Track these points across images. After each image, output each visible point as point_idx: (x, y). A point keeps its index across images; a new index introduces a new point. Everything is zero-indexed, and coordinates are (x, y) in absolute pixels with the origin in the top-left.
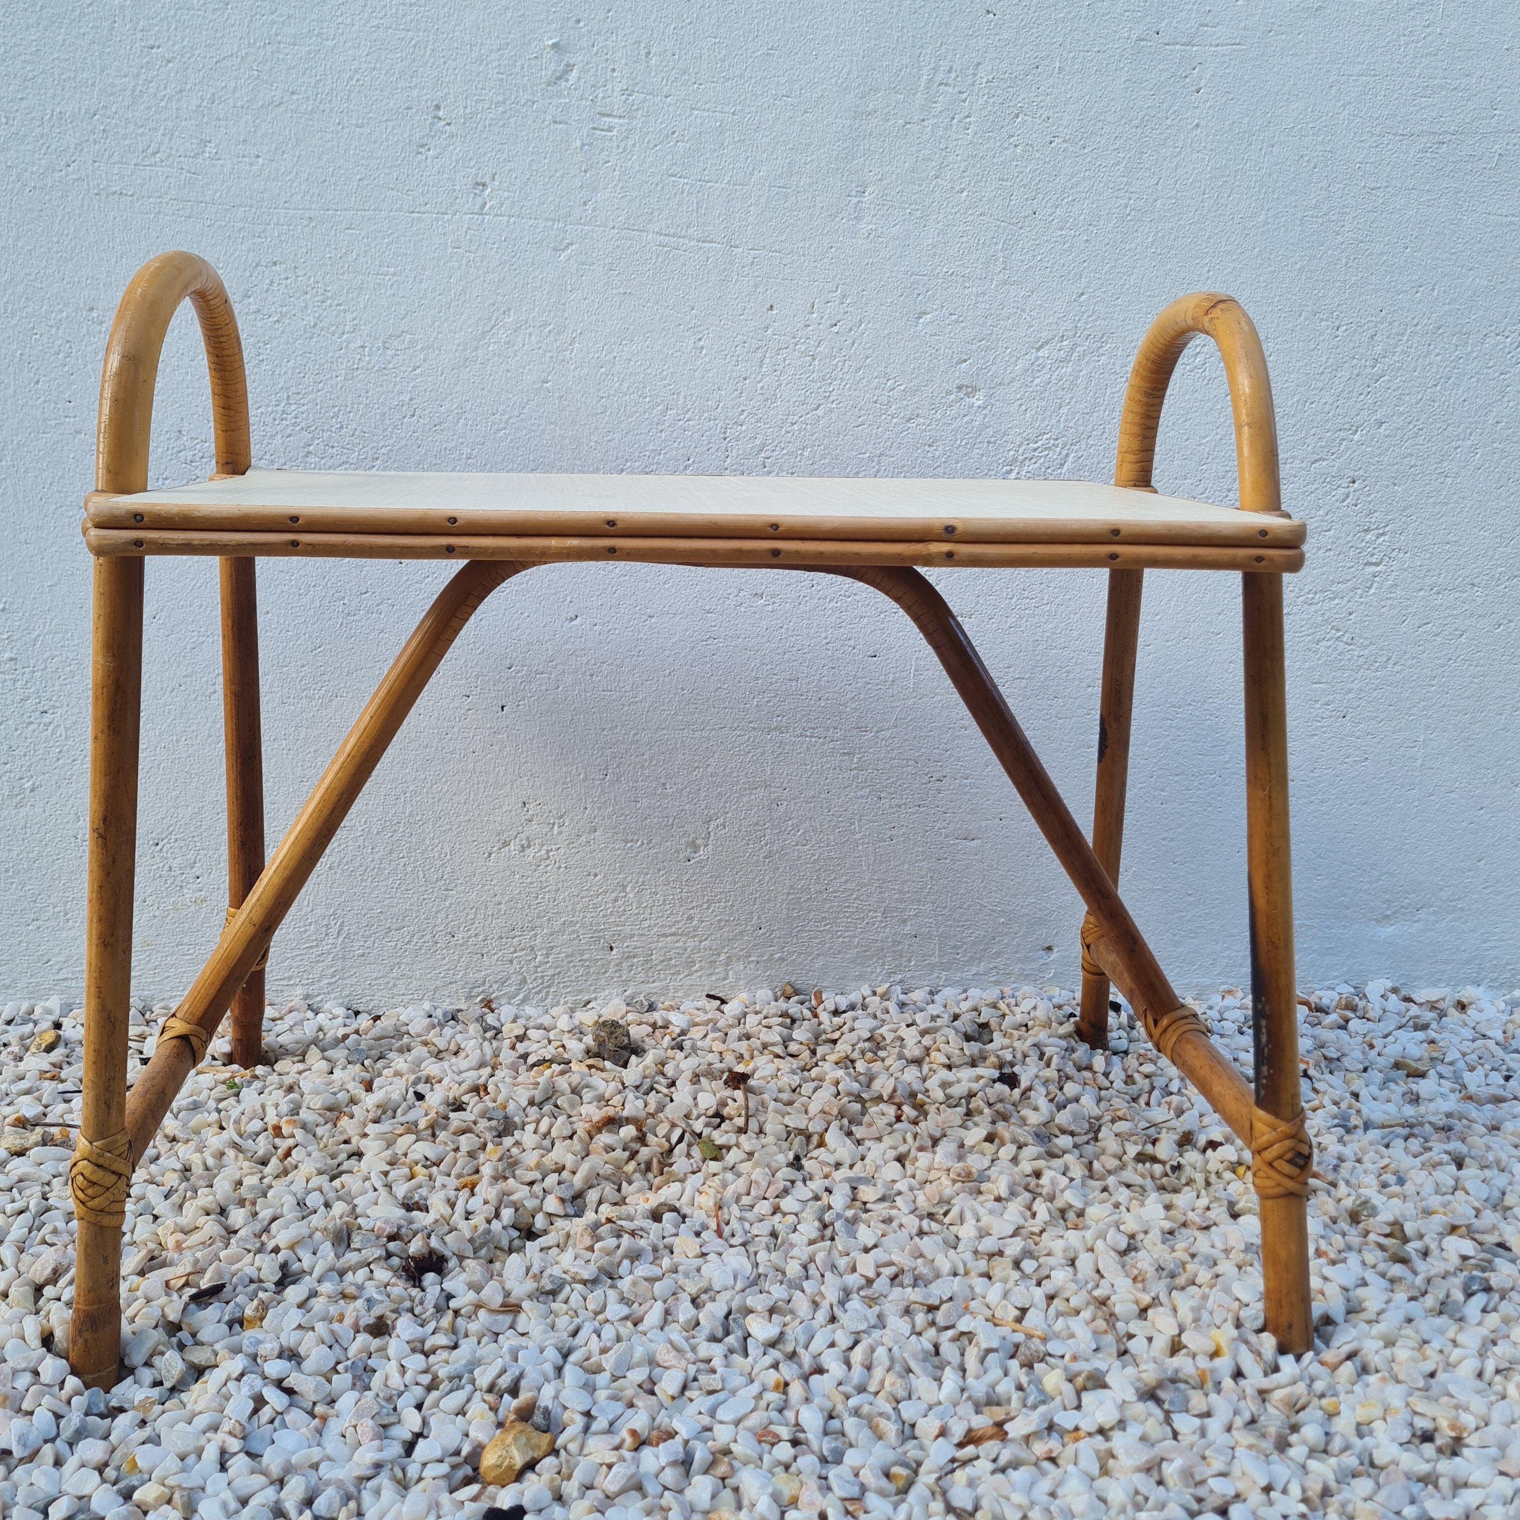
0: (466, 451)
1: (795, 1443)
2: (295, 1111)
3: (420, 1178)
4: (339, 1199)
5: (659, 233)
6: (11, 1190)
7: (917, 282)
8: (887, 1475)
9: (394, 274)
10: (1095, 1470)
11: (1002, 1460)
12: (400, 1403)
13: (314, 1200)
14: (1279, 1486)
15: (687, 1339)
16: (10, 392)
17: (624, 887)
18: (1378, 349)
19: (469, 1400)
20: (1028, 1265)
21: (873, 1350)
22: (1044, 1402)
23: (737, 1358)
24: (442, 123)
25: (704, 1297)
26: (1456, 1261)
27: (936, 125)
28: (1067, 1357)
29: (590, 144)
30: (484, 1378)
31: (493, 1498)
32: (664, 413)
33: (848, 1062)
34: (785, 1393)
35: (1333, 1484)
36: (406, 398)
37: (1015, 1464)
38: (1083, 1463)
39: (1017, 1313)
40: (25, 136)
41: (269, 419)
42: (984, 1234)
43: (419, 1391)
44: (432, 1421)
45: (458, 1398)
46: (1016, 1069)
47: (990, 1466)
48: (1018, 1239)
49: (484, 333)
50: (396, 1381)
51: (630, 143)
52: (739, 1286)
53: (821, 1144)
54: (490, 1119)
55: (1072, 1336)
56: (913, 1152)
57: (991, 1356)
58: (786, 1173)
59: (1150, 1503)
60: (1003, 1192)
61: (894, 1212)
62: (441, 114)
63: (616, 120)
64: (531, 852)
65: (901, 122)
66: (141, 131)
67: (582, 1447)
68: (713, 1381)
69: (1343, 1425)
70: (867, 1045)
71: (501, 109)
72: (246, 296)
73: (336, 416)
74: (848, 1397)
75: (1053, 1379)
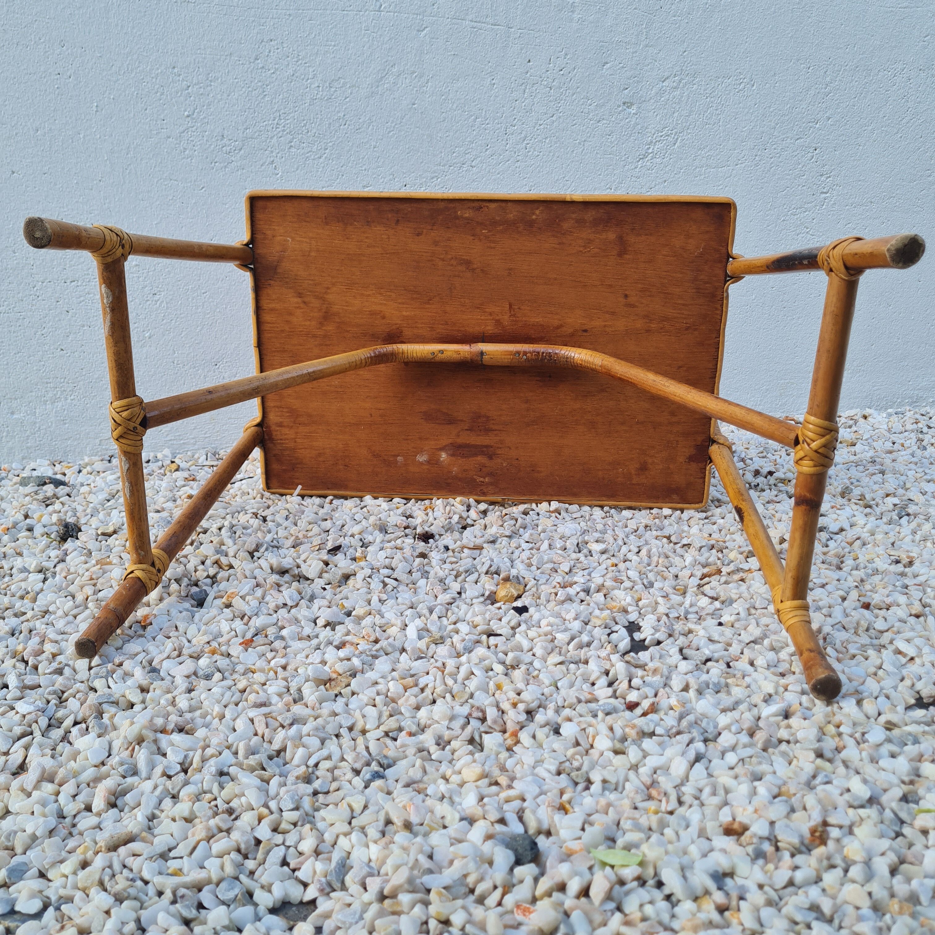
0: (373, 143)
5: (472, 21)
7: (602, 46)
8: (675, 589)
9: (334, 46)
11: (722, 581)
12: (447, 582)
14: (843, 579)
15: (564, 553)
16: (132, 115)
18: (828, 79)
19: (479, 577)
21: (649, 552)
22: (732, 562)
23: (590, 558)
25: (564, 538)
26: (891, 507)
28: (736, 547)
30: (482, 569)
31: (512, 604)
32: (475, 120)
34: (617, 567)
35: (864, 578)
36: (341, 114)
37: (728, 582)
38: (757, 580)
39: (707, 535)
41: (270, 128)
43: (453, 576)
44: (465, 586)
45: (474, 576)
47: (718, 583)
49: (382, 78)
50: (441, 574)
55: (735, 541)
57: (703, 549)
67: (539, 589)
68: (584, 566)
69: (862, 561)
72: (256, 59)
73: (305, 125)
74: (645, 567)
75: (733, 554)
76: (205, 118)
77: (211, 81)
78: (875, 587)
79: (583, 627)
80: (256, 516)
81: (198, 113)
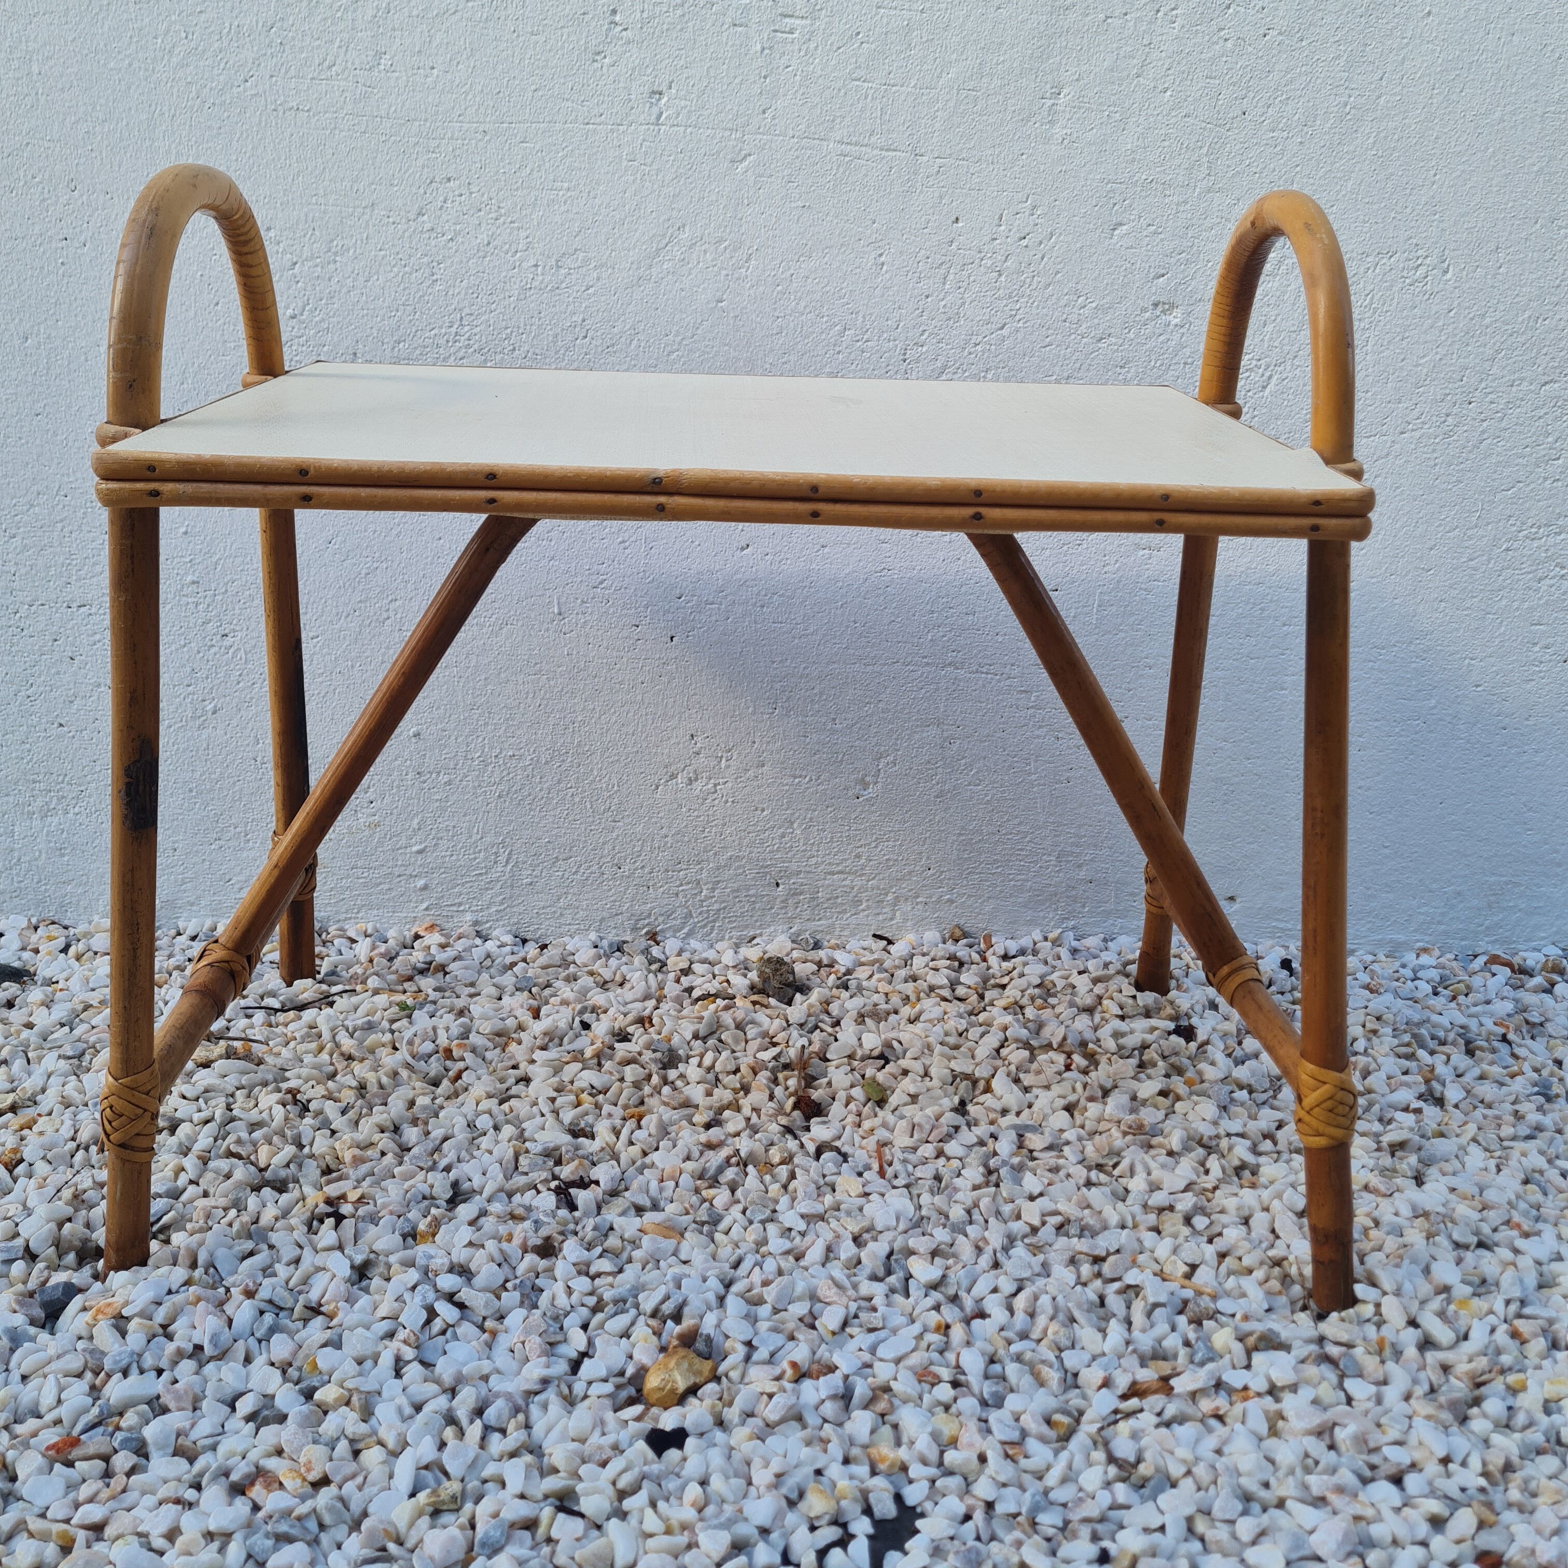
1: (955, 1384)
2: (465, 1035)
3: (586, 1106)
4: (508, 1122)
5: (841, 142)
6: (197, 1099)
7: (1113, 190)
8: (1048, 1422)
9: (568, 190)
10: (1263, 1429)
11: (1168, 1415)
12: (567, 1323)
13: (484, 1122)
14: (1459, 1458)
15: (848, 1277)
16: (191, 313)
17: (792, 823)
19: (633, 1324)
20: (1200, 1222)
21: (1036, 1298)
22: (1211, 1360)
23: (898, 1298)
24: (619, 28)
25: (866, 1236)
27: (1139, 19)
28: (1238, 1317)
29: (770, 48)
30: (648, 1302)
31: (656, 1420)
32: (842, 333)
33: (1016, 1008)
34: (946, 1335)
35: (1515, 1460)
36: (578, 318)
37: (1181, 1419)
38: (1250, 1423)
39: (1186, 1269)
40: (204, 51)
41: (442, 341)
42: (1154, 1187)
44: (598, 1342)
45: (621, 1321)
46: (1195, 1021)
47: (1155, 1420)
48: (1190, 1194)
49: (658, 250)
50: (563, 1301)
51: (812, 45)
52: (902, 1227)
53: (988, 1090)
54: (654, 1051)
55: (1244, 1295)
56: (1083, 1102)
57: (1158, 1311)
58: (950, 1118)
59: (1321, 1467)
60: (1176, 1146)
61: (1061, 1161)
62: (617, 18)
63: (798, 22)
64: (698, 785)
65: (1102, 16)
66: (317, 43)
67: (743, 1376)
68: (875, 1319)
69: (1530, 1401)
70: (1037, 991)
71: (679, 12)
72: (421, 214)
73: (508, 338)
74: (1009, 1343)
75: (1223, 1337)
76: (323, 320)
77: (336, 254)
78: (1534, 1495)
79: (779, 1516)
80: (294, 1096)
81: (311, 311)
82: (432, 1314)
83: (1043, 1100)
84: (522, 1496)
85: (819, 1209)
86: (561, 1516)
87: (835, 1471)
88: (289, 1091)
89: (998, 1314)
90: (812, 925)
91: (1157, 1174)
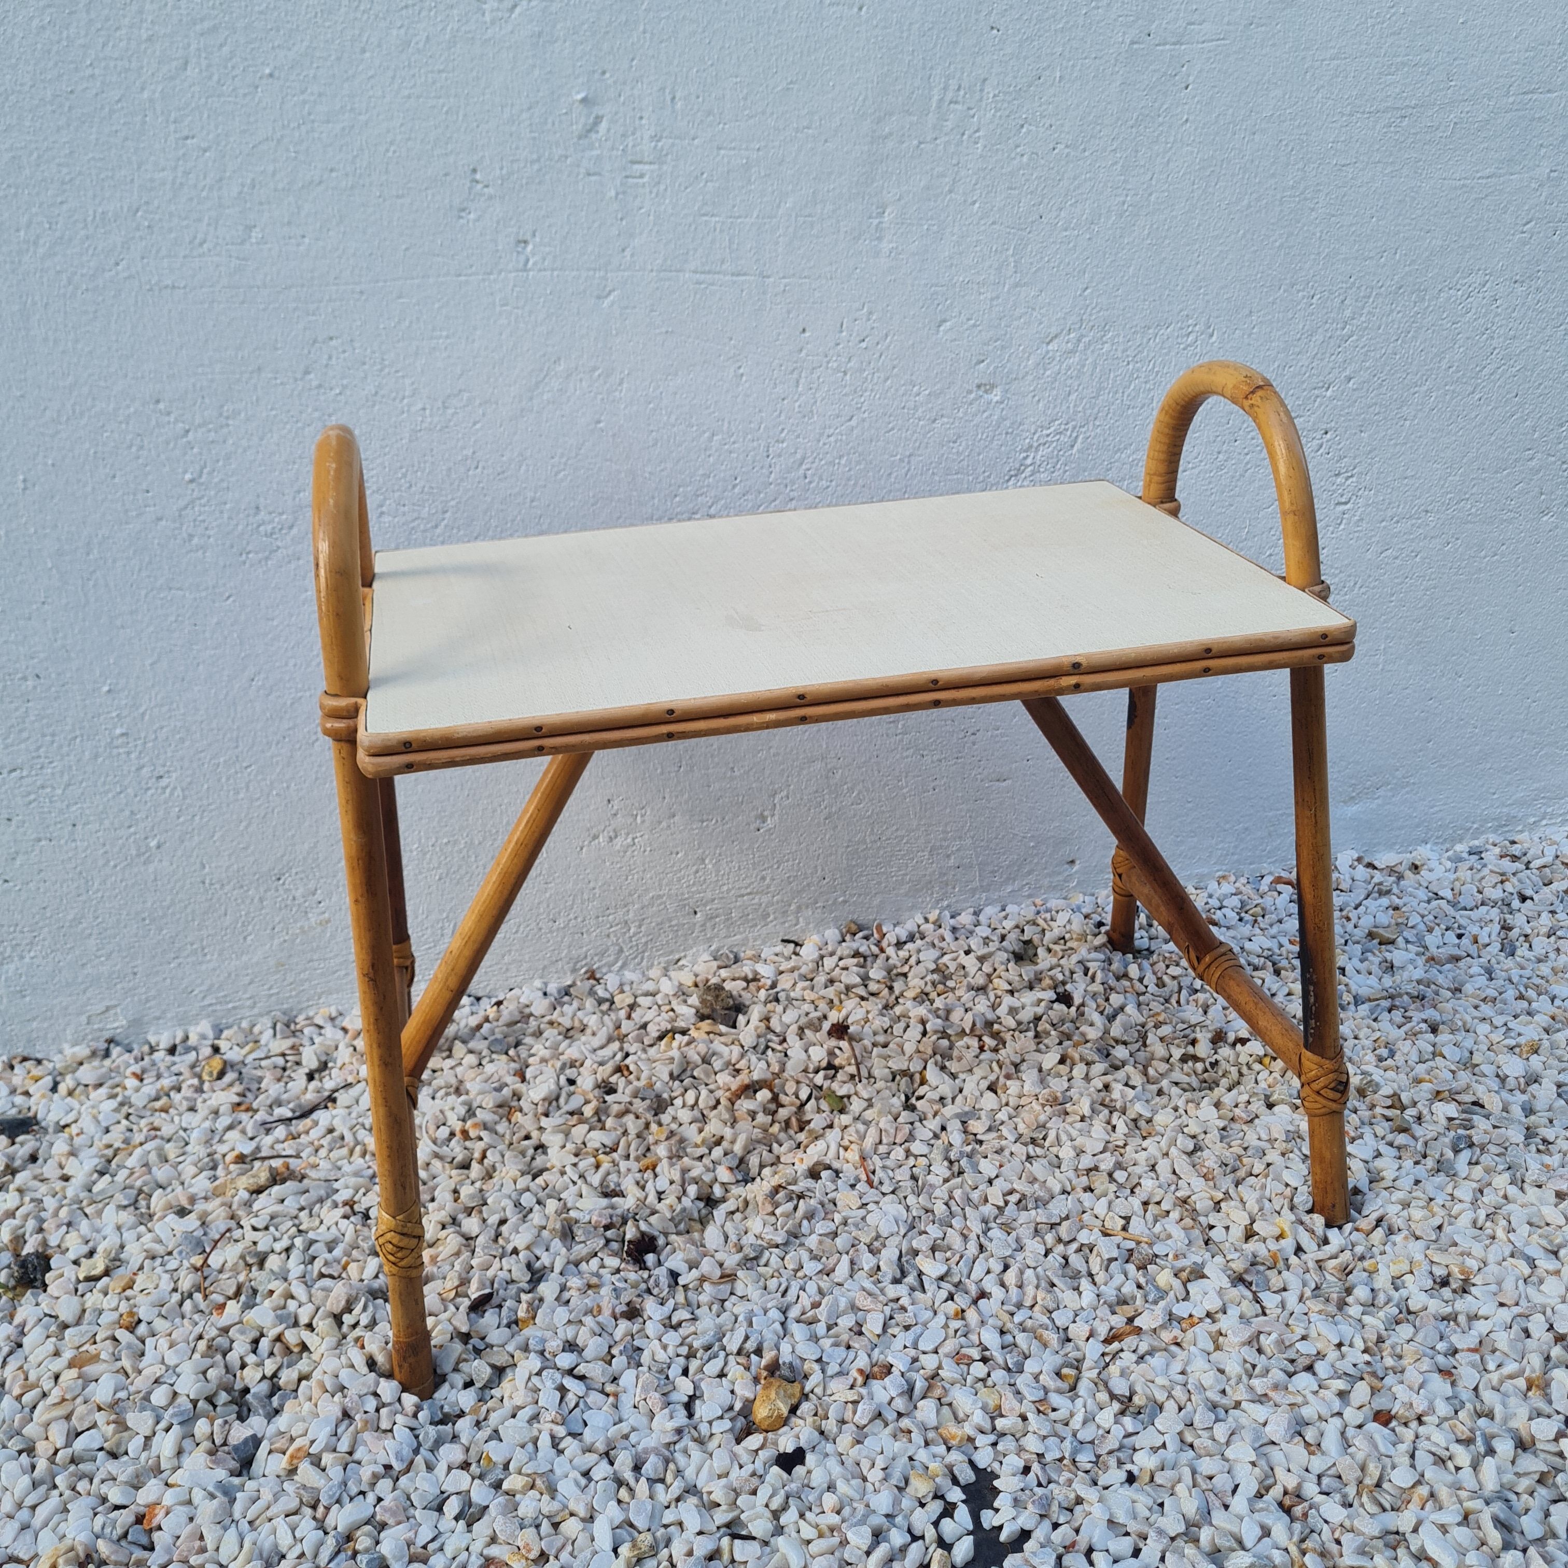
0: (530, 494)
1: (984, 1360)
2: (471, 1112)
3: (605, 1166)
4: (550, 1197)
5: (695, 272)
7: (936, 293)
8: (1058, 1374)
9: (447, 337)
10: (1211, 1347)
11: (1142, 1350)
12: (671, 1375)
13: (527, 1200)
14: (1347, 1343)
15: (874, 1283)
16: (89, 489)
17: (703, 860)
18: (1348, 313)
19: (726, 1364)
20: (1120, 1176)
21: (1022, 1273)
22: (1162, 1298)
23: (918, 1295)
24: (479, 186)
25: (876, 1244)
26: (1444, 1122)
27: (948, 143)
28: (1171, 1256)
29: (624, 193)
30: (733, 1347)
31: (776, 1444)
32: (710, 439)
33: (923, 997)
34: (963, 1319)
35: (1384, 1333)
36: (469, 452)
37: (1151, 1353)
38: (1201, 1345)
39: (1123, 1222)
40: (70, 240)
42: (1080, 1152)
43: (682, 1360)
44: (703, 1385)
45: (715, 1364)
46: (1069, 987)
47: (1134, 1357)
48: (1108, 1154)
49: (537, 384)
50: (661, 1356)
51: (662, 187)
52: (902, 1232)
53: (923, 1082)
54: (643, 1099)
55: (1169, 1237)
56: (1002, 1080)
57: (1113, 1264)
58: (905, 1116)
59: (1257, 1370)
60: (1087, 1111)
61: (1004, 1143)
62: (478, 176)
63: (647, 167)
64: (618, 842)
65: (915, 142)
66: (185, 223)
67: (824, 1389)
68: (908, 1318)
69: (1382, 1281)
70: (935, 976)
71: (536, 167)
72: (307, 372)
73: (404, 476)
74: (1012, 1314)
75: (1164, 1278)
76: (222, 480)
77: (227, 418)
78: (1400, 1357)
79: (896, 1502)
80: (352, 1207)
81: (209, 473)
82: (563, 1390)
83: (972, 1084)
84: (700, 1533)
85: (832, 1227)
86: (737, 1541)
87: (922, 1455)
88: (346, 1204)
89: (997, 1293)
90: (730, 941)
91: (1079, 1141)
